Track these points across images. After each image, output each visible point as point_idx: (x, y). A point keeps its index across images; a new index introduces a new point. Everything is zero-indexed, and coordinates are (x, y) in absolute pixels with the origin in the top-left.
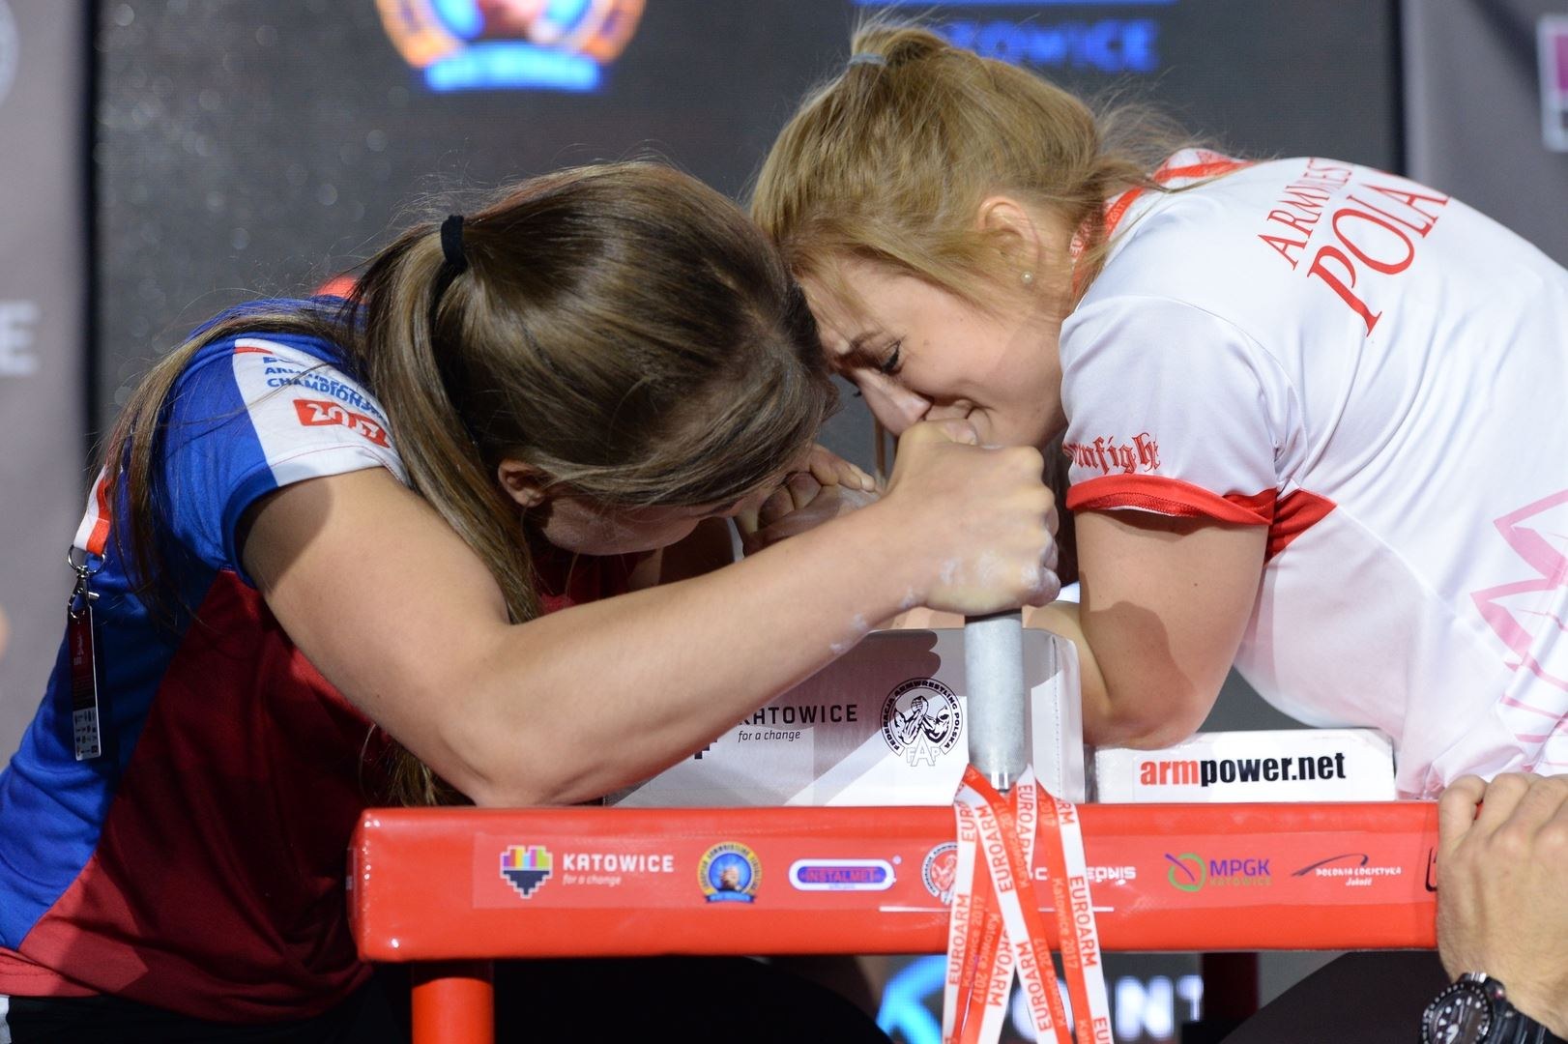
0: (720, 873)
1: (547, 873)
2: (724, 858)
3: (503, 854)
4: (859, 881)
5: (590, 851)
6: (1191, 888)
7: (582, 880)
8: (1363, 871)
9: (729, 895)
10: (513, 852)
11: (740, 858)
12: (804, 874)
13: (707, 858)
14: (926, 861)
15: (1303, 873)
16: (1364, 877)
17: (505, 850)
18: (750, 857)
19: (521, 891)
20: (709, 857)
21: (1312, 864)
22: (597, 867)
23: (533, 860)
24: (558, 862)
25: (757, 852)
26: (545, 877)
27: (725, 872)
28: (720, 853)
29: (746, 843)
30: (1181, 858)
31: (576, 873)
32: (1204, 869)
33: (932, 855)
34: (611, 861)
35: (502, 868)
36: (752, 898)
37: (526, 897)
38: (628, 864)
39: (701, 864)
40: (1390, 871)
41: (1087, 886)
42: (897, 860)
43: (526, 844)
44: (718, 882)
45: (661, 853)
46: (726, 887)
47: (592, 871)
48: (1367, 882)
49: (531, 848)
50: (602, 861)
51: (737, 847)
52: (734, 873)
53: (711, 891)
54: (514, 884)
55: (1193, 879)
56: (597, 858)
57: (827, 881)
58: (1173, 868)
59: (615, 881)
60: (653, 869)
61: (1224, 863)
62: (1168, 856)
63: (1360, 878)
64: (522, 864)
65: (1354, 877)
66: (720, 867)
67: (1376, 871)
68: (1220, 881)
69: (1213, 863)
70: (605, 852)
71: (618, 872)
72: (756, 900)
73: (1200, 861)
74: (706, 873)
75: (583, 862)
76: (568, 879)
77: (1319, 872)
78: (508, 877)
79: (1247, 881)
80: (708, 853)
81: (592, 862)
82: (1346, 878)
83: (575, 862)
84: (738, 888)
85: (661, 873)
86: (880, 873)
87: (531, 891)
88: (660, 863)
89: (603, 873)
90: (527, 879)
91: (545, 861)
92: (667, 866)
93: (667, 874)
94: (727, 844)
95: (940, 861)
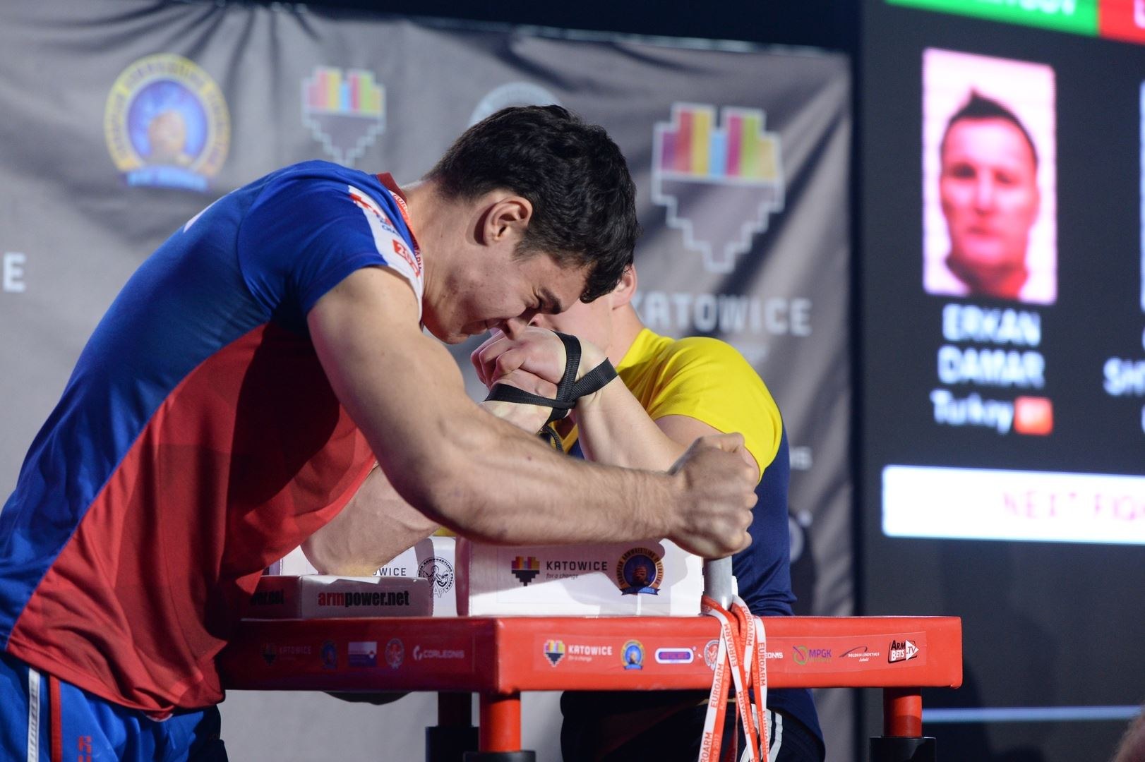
0: (629, 655)
1: (562, 654)
2: (631, 648)
3: (546, 644)
4: (681, 659)
5: (579, 645)
6: (802, 663)
7: (576, 658)
8: (866, 655)
9: (633, 666)
10: (549, 643)
11: (637, 648)
12: (662, 656)
13: (624, 648)
14: (705, 649)
15: (843, 656)
16: (865, 657)
17: (545, 641)
18: (641, 647)
19: (551, 663)
20: (626, 646)
21: (846, 652)
22: (582, 652)
23: (557, 647)
24: (567, 649)
25: (644, 645)
26: (562, 657)
27: (631, 655)
28: (630, 645)
29: (638, 639)
30: (800, 648)
31: (574, 655)
32: (807, 654)
33: (707, 646)
34: (587, 650)
35: (545, 651)
36: (642, 667)
37: (554, 666)
38: (595, 650)
39: (622, 651)
40: (875, 654)
41: (765, 660)
42: (695, 649)
43: (555, 639)
44: (629, 659)
45: (607, 646)
46: (632, 662)
47: (579, 655)
48: (867, 660)
49: (557, 642)
50: (584, 650)
51: (635, 642)
52: (635, 655)
53: (626, 664)
54: (549, 659)
55: (803, 658)
56: (582, 647)
57: (670, 658)
58: (796, 654)
59: (589, 659)
60: (604, 654)
61: (815, 651)
62: (794, 648)
63: (864, 657)
64: (553, 650)
65: (862, 657)
66: (629, 652)
67: (870, 654)
68: (812, 660)
69: (810, 651)
70: (585, 644)
71: (590, 655)
72: (644, 668)
73: (806, 651)
74: (624, 655)
75: (577, 649)
76: (571, 658)
77: (850, 655)
78: (547, 656)
79: (823, 660)
80: (625, 644)
81: (580, 650)
82: (859, 658)
83: (573, 649)
84: (636, 662)
85: (607, 655)
86: (687, 656)
87: (557, 663)
88: (606, 651)
89: (584, 655)
90: (555, 657)
91: (562, 650)
92: (609, 653)
93: (610, 656)
94: (633, 641)
95: (711, 649)
